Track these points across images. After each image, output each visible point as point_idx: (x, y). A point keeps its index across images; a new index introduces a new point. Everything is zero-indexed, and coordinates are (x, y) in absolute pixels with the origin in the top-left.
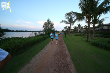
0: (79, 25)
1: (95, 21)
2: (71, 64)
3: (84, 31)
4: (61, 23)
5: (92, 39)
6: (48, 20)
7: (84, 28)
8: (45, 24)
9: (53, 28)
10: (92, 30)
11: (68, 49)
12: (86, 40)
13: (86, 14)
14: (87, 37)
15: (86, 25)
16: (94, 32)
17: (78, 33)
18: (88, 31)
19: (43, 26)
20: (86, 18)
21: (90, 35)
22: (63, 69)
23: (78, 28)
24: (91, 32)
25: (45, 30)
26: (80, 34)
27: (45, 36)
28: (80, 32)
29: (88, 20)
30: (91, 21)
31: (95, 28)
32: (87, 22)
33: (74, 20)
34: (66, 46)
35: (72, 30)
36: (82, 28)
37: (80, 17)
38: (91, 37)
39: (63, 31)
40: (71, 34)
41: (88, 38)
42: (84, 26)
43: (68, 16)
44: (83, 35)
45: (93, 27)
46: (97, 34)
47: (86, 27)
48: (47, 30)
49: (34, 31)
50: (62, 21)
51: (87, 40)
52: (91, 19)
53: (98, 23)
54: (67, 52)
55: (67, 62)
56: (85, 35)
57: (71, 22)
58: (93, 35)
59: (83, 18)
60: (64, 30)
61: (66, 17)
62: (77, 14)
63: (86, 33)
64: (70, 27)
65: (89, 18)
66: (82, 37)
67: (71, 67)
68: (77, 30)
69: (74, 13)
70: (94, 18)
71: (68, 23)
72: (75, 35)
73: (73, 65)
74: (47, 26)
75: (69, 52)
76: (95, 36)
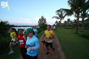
0: (69, 20)
1: (84, 15)
2: (62, 53)
3: (73, 24)
4: (52, 18)
5: (81, 31)
6: (42, 17)
7: (73, 22)
8: (40, 20)
9: (46, 22)
10: (81, 23)
11: (59, 40)
12: (75, 32)
13: (75, 10)
14: (76, 29)
15: (75, 20)
16: (83, 25)
17: (68, 26)
18: (77, 24)
19: (38, 22)
20: (75, 13)
21: (79, 28)
22: (55, 56)
23: (67, 22)
24: (81, 25)
25: (39, 25)
26: (69, 27)
27: (39, 30)
28: (70, 25)
29: (77, 15)
30: (80, 15)
31: (84, 21)
32: (76, 16)
33: (64, 16)
34: (57, 38)
35: (62, 24)
36: (71, 22)
37: (69, 13)
38: (80, 30)
39: (54, 25)
40: (61, 27)
41: (77, 31)
42: (74, 20)
43: (58, 13)
44: (72, 28)
45: (82, 20)
46: (87, 26)
47: (76, 21)
48: (41, 24)
49: (31, 26)
50: (54, 17)
51: (77, 32)
52: (80, 14)
53: (87, 17)
54: (58, 43)
55: (58, 51)
56: (74, 28)
57: (61, 17)
58: (83, 28)
59: (73, 13)
60: (56, 24)
61: (57, 13)
62: (66, 10)
63: (75, 26)
64: (60, 22)
65: (78, 13)
66: (72, 30)
67: (61, 56)
68: (67, 24)
69: (63, 9)
70: (82, 13)
71: (59, 18)
72: (65, 28)
73: (63, 54)
74: (41, 22)
75: (60, 42)
76: (84, 29)
